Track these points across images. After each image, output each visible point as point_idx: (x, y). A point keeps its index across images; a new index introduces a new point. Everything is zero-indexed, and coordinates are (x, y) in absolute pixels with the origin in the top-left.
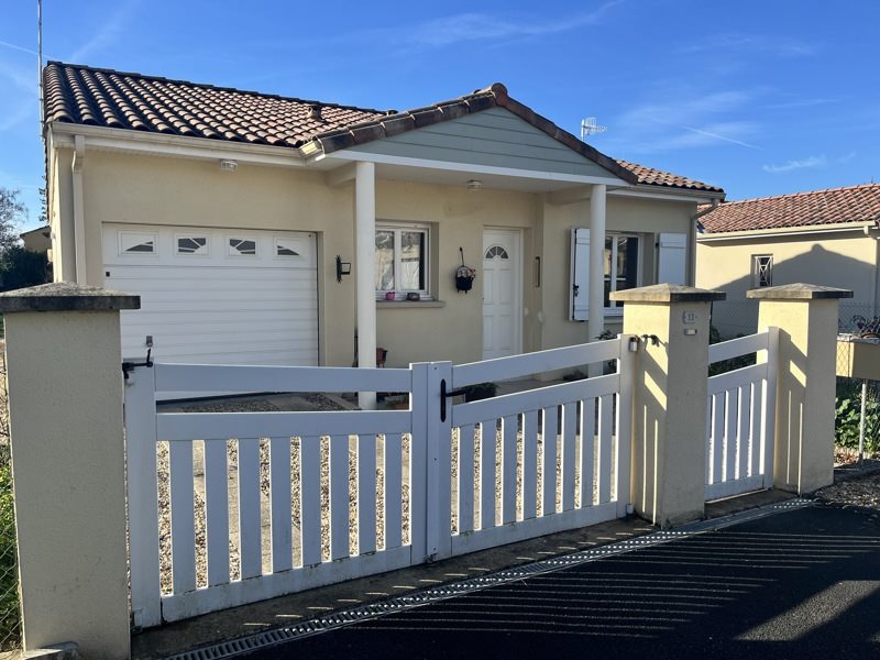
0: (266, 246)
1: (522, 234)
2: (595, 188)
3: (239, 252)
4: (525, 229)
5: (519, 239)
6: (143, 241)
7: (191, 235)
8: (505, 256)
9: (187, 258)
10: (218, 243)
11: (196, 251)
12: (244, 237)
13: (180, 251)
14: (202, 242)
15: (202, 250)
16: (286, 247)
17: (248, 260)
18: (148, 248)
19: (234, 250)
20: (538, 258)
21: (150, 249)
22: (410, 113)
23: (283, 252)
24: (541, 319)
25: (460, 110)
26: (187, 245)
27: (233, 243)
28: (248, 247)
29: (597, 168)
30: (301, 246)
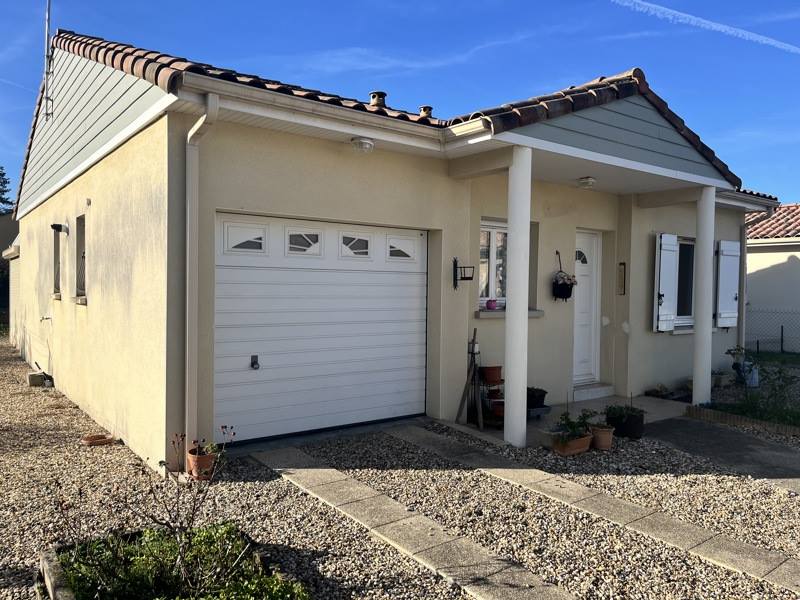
0: (379, 244)
1: (600, 240)
2: (704, 191)
3: (351, 253)
4: (605, 233)
5: (597, 242)
6: (251, 237)
7: (304, 230)
8: (584, 261)
9: (298, 259)
10: (331, 240)
11: (310, 250)
12: (358, 234)
13: (291, 249)
14: (315, 238)
15: (314, 248)
16: (398, 248)
17: (360, 262)
18: (256, 245)
19: (347, 250)
20: (624, 264)
21: (259, 246)
22: (566, 93)
23: (396, 253)
24: (627, 331)
25: (610, 95)
26: (300, 243)
27: (347, 241)
28: (361, 247)
29: (708, 168)
30: (412, 246)
